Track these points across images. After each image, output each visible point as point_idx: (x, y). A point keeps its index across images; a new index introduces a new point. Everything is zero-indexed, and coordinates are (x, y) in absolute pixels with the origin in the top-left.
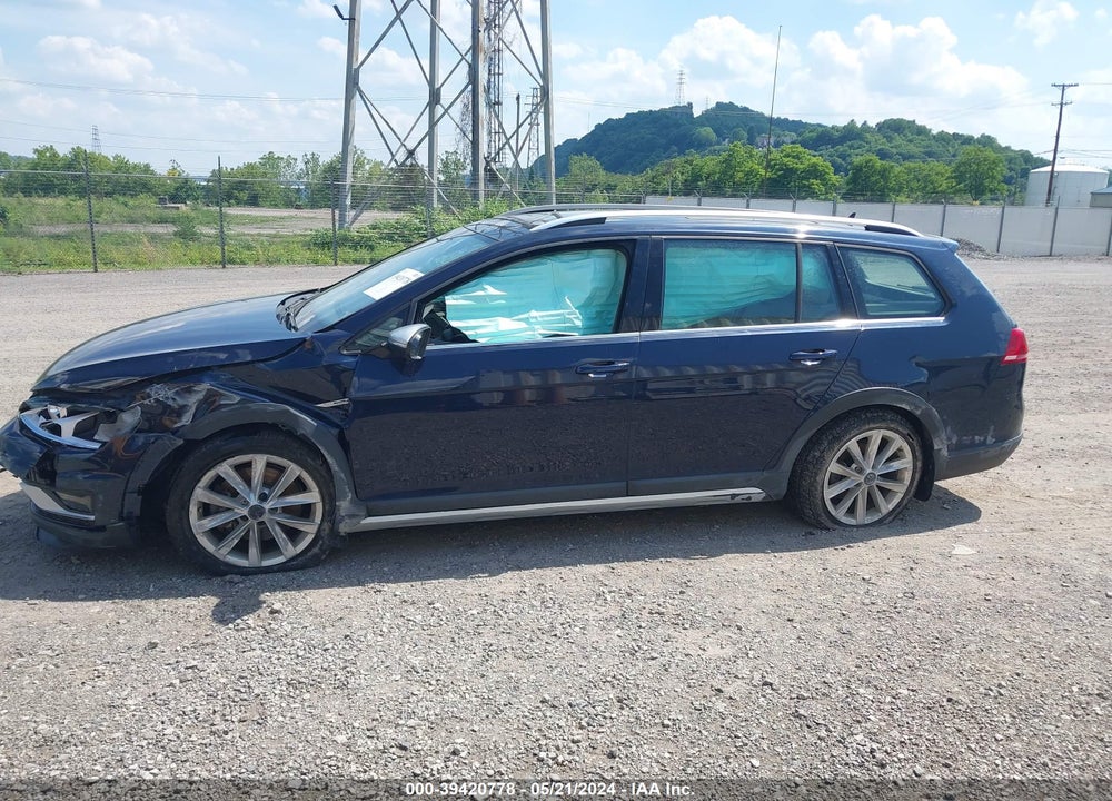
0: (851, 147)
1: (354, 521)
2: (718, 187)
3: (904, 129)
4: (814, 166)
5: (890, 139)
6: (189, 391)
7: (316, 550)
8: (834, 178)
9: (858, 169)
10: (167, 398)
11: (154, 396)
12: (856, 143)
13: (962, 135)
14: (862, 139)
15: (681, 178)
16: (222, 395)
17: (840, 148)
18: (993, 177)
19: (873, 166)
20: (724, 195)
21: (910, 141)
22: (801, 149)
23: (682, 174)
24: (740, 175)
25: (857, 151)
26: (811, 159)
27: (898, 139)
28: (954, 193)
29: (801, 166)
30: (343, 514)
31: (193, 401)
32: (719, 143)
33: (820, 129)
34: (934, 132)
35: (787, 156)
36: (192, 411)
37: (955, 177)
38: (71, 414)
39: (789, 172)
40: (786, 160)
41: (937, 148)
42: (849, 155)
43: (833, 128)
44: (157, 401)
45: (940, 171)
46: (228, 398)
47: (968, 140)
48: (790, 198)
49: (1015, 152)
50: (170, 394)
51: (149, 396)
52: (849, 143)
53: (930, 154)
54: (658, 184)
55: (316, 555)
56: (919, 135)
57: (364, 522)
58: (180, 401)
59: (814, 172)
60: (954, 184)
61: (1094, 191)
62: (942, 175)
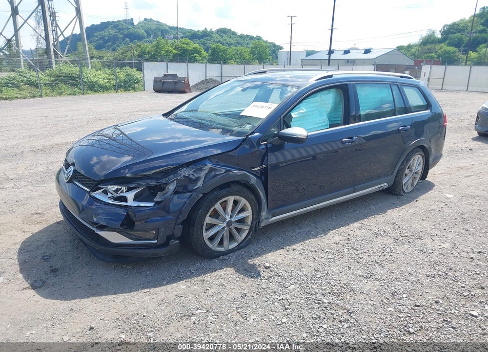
0: (207, 40)
1: (267, 220)
2: (154, 58)
3: (227, 33)
4: (196, 48)
5: (222, 37)
6: (201, 170)
7: (249, 237)
8: (205, 54)
9: (214, 50)
10: (190, 175)
11: (183, 174)
12: (208, 38)
13: (249, 36)
14: (211, 36)
15: (136, 54)
16: (217, 170)
17: (202, 40)
18: (266, 53)
19: (219, 48)
20: (157, 61)
21: (230, 38)
22: (189, 41)
23: (136, 51)
24: (164, 52)
25: (209, 42)
26: (194, 45)
27: (225, 37)
28: (252, 60)
29: (190, 48)
30: (263, 218)
31: (202, 174)
32: (148, 37)
33: (193, 32)
34: (239, 34)
35: (183, 43)
36: (203, 179)
37: (252, 53)
38: (129, 190)
39: (185, 51)
40: (183, 45)
41: (240, 40)
42: (206, 44)
43: (198, 31)
44: (185, 176)
45: (246, 50)
46: (220, 171)
47: (252, 38)
48: (185, 62)
49: (270, 43)
50: (191, 172)
51: (181, 174)
52: (206, 38)
53: (238, 43)
54: (125, 56)
55: (250, 239)
56: (233, 35)
57: (271, 220)
58: (196, 175)
59: (196, 51)
60: (252, 56)
61: (302, 58)
62: (247, 52)
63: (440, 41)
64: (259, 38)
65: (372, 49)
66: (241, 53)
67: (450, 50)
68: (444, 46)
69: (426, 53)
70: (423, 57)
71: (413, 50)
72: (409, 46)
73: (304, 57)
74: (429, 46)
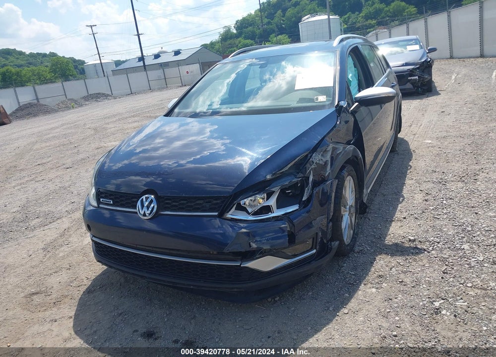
3: (12, 53)
5: (7, 59)
6: (326, 152)
10: (320, 160)
11: (315, 161)
13: (41, 53)
18: (69, 70)
21: (17, 59)
27: (11, 58)
28: (55, 78)
31: (328, 157)
34: (27, 53)
36: (330, 163)
37: (52, 72)
44: (316, 164)
45: (43, 69)
50: (320, 157)
51: (313, 162)
53: (30, 64)
56: (20, 55)
58: (324, 160)
60: (53, 75)
61: (112, 69)
62: (46, 72)
63: (237, 36)
64: (53, 55)
65: (181, 50)
66: (38, 73)
67: (248, 43)
68: (242, 40)
69: (229, 48)
70: (228, 52)
71: (217, 47)
72: (212, 44)
73: (114, 68)
74: (229, 42)
